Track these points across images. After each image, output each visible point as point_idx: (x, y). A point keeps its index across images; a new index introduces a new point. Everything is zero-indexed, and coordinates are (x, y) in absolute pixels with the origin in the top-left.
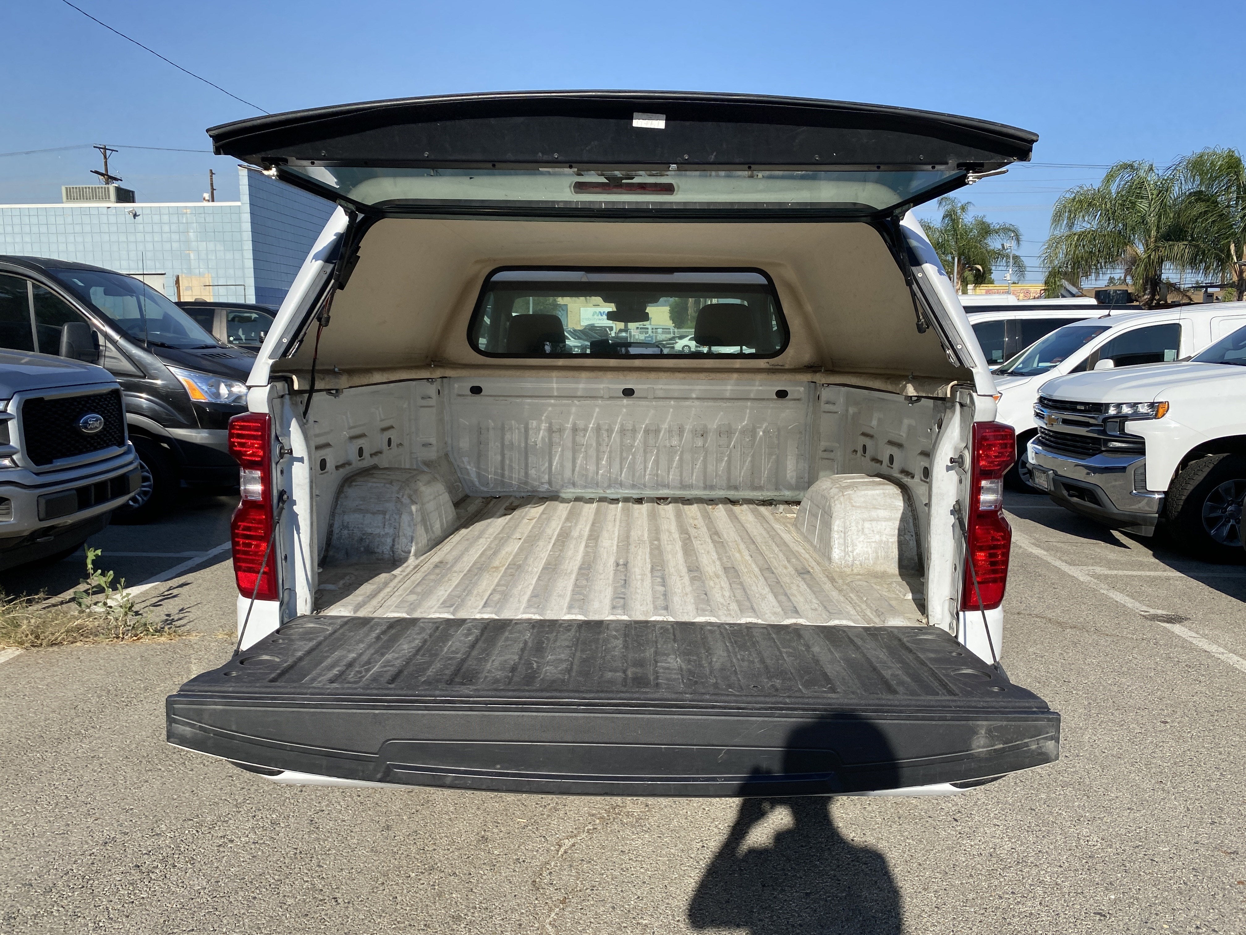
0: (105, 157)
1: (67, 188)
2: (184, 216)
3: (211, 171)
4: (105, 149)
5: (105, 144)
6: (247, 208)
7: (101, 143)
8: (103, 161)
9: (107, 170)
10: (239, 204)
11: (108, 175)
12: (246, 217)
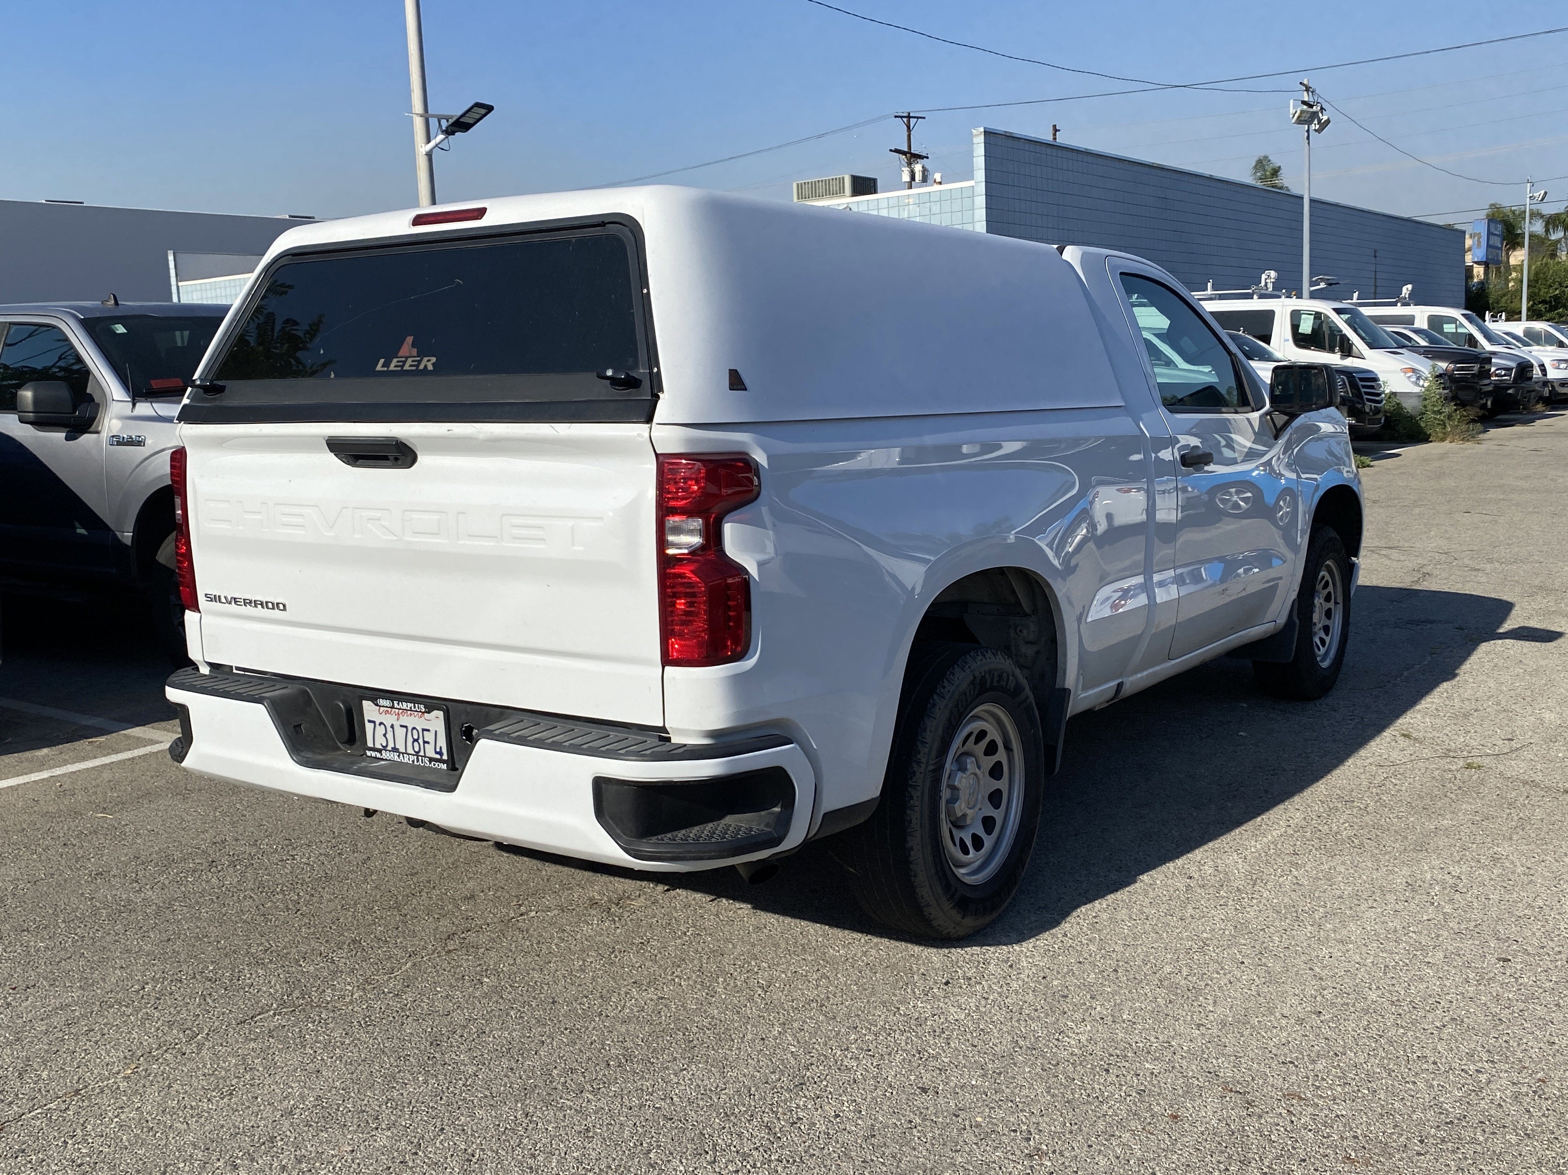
0: (909, 127)
1: (798, 184)
2: (906, 208)
3: (1055, 126)
4: (909, 117)
5: (909, 111)
6: (981, 188)
7: (903, 111)
8: (906, 134)
9: (909, 147)
10: (971, 183)
11: (910, 153)
12: (981, 201)
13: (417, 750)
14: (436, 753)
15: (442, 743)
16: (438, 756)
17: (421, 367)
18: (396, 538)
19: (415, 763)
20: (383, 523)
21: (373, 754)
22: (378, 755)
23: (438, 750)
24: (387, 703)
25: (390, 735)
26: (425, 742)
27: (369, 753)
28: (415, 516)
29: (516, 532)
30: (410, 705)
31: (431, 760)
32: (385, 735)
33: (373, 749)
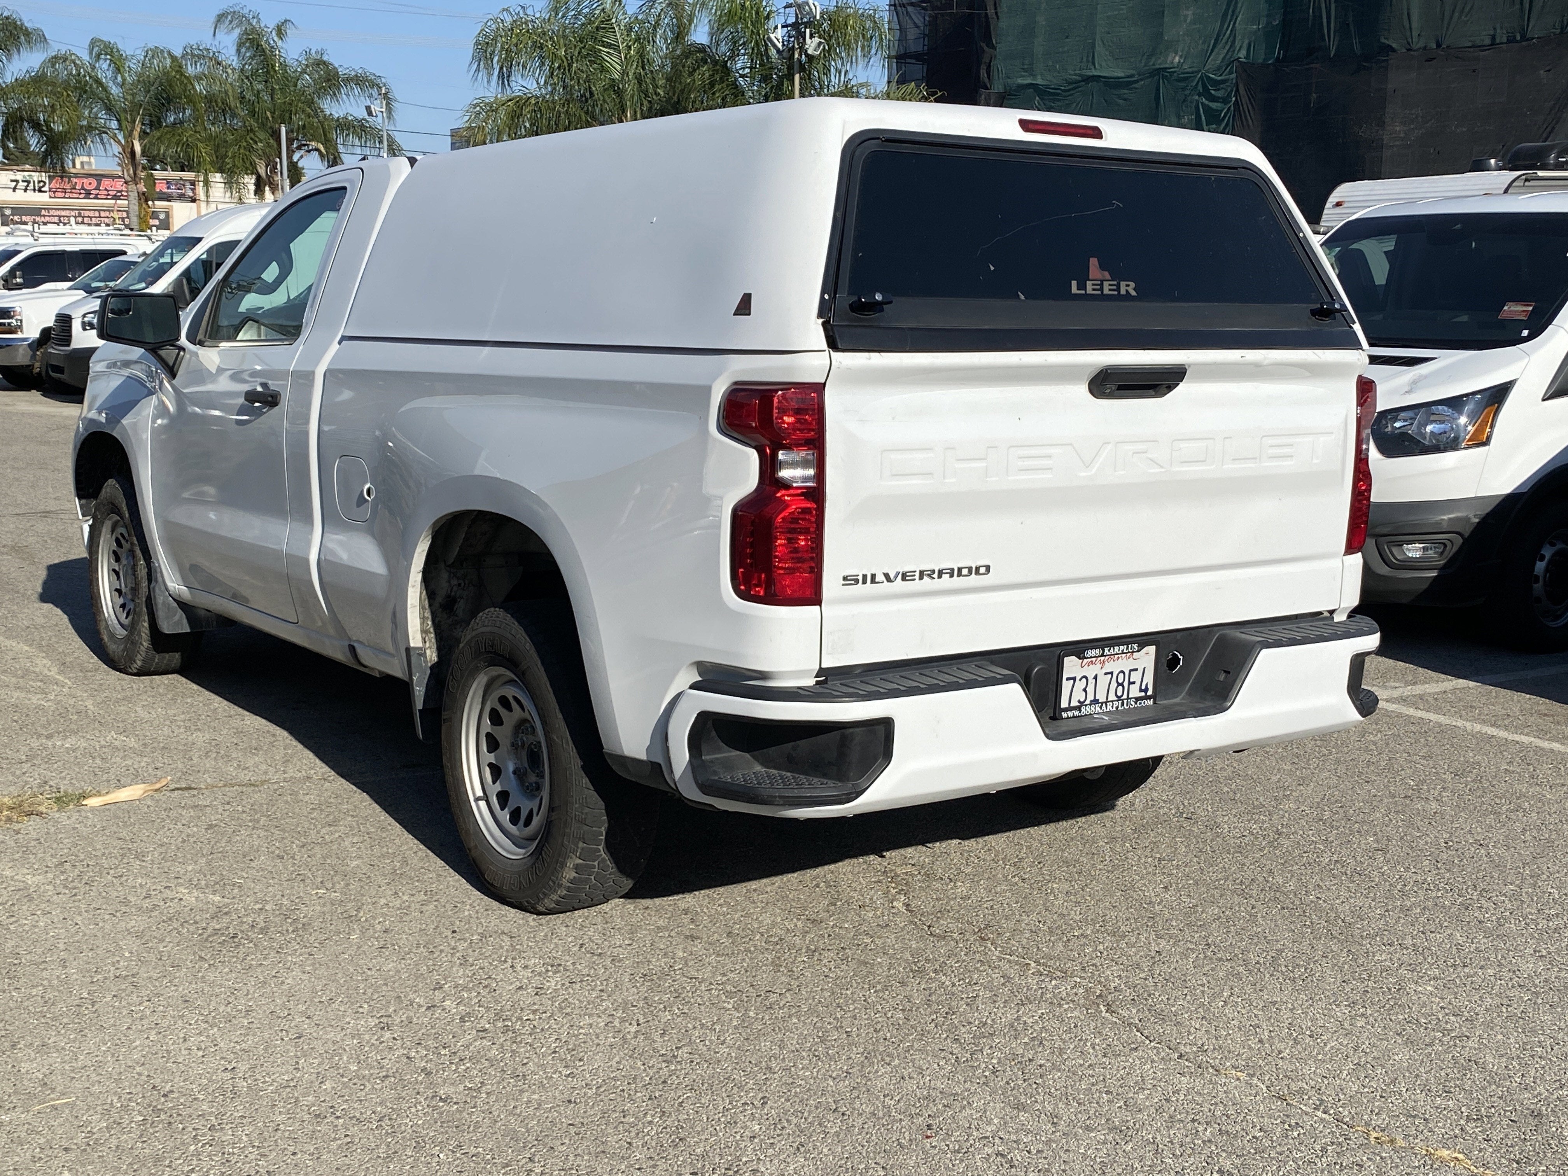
13: (1119, 694)
14: (1141, 690)
15: (1149, 679)
16: (1143, 694)
17: (1123, 292)
18: (1162, 470)
19: (1120, 708)
20: (1149, 456)
21: (1070, 714)
22: (1076, 713)
23: (1143, 687)
24: (1097, 652)
25: (1090, 690)
26: (1130, 683)
27: (1064, 715)
28: (1183, 445)
29: (1272, 451)
30: (1122, 647)
31: (1137, 699)
32: (1085, 690)
33: (1070, 709)
